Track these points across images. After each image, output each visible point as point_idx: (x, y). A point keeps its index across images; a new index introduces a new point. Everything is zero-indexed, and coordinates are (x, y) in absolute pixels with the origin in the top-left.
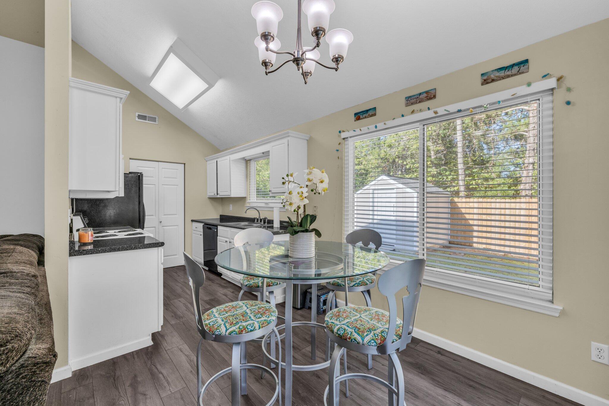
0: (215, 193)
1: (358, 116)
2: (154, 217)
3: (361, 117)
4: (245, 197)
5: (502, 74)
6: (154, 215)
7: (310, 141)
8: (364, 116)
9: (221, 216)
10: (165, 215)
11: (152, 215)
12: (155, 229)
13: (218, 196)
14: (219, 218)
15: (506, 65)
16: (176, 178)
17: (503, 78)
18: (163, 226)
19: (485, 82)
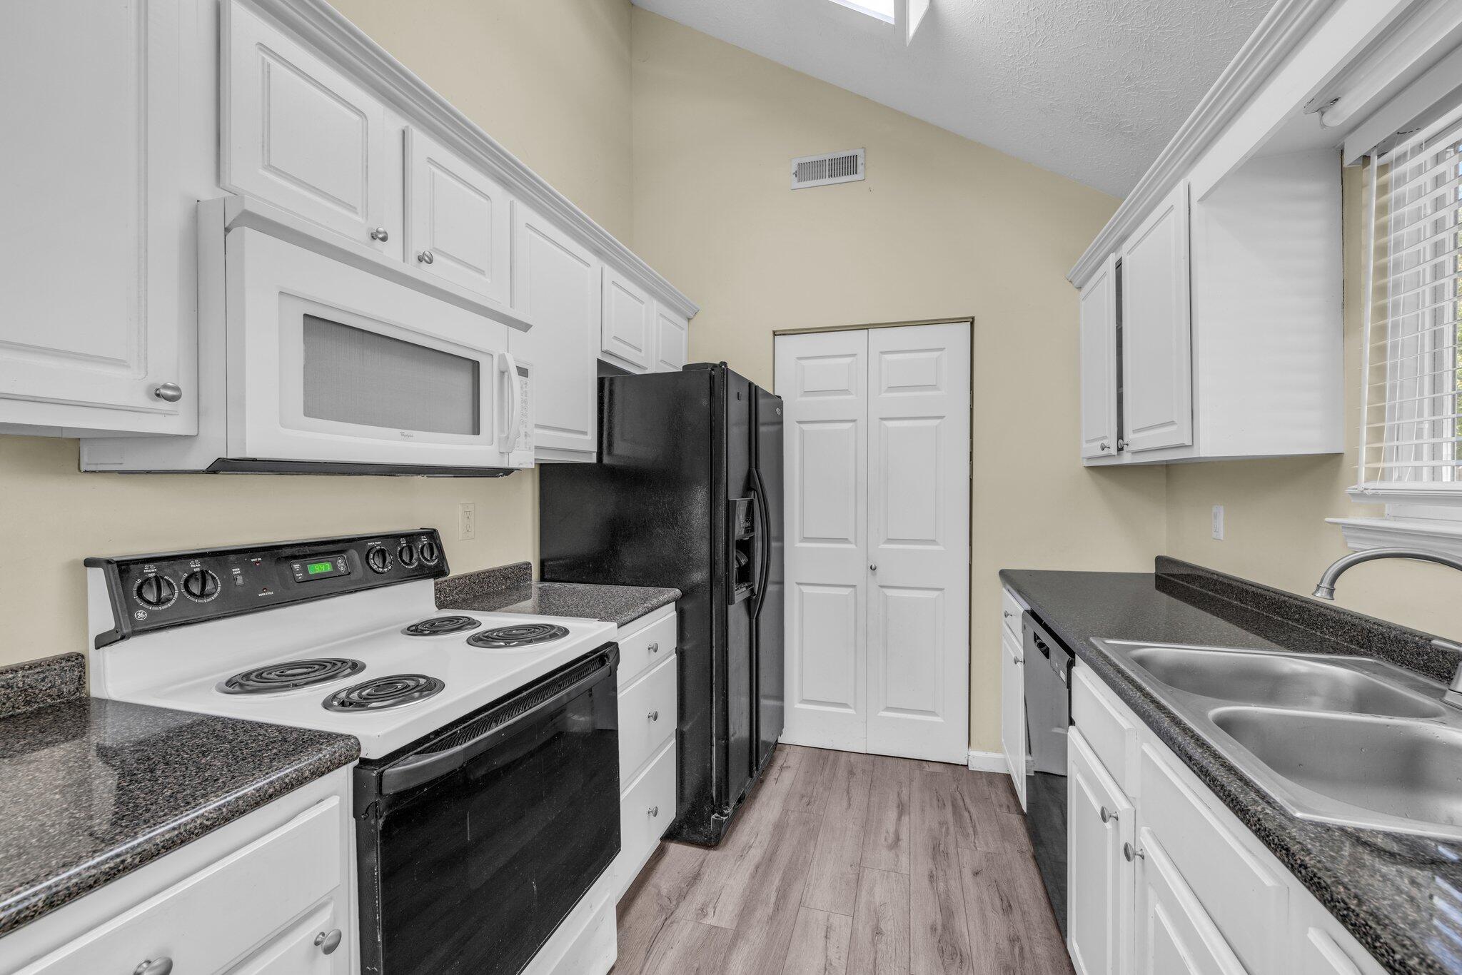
0: (1106, 442)
2: (852, 546)
4: (1338, 456)
6: (852, 540)
9: (1160, 561)
10: (890, 541)
11: (845, 540)
12: (856, 593)
13: (1127, 459)
14: (1153, 571)
16: (933, 387)
18: (882, 587)
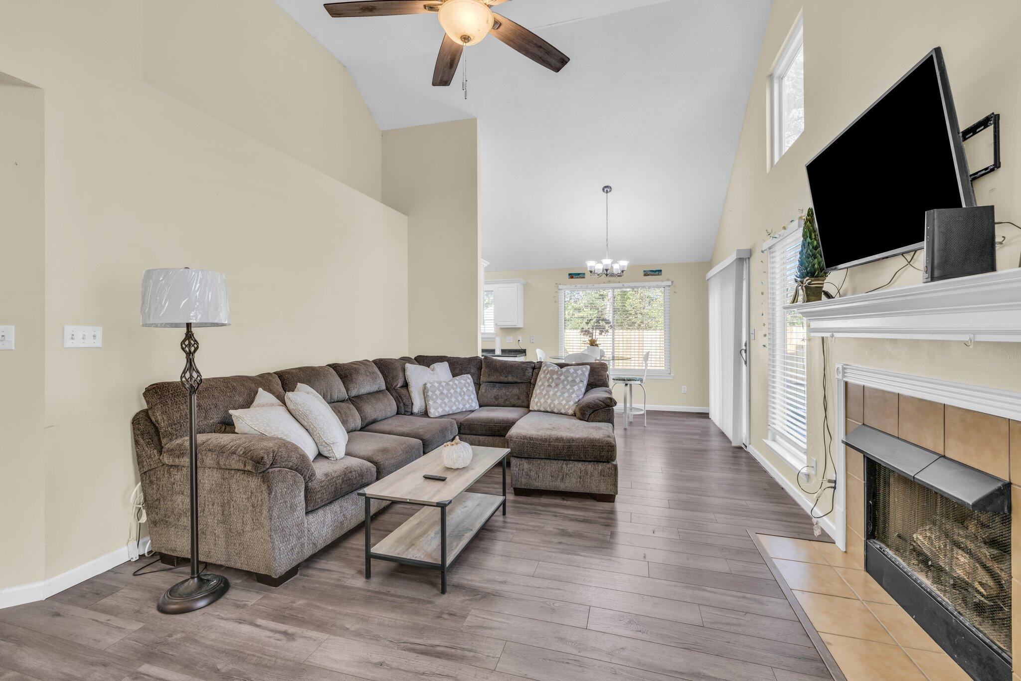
1: (572, 276)
3: (574, 277)
5: (652, 273)
7: (526, 287)
8: (576, 276)
15: (654, 270)
17: (652, 275)
19: (645, 275)
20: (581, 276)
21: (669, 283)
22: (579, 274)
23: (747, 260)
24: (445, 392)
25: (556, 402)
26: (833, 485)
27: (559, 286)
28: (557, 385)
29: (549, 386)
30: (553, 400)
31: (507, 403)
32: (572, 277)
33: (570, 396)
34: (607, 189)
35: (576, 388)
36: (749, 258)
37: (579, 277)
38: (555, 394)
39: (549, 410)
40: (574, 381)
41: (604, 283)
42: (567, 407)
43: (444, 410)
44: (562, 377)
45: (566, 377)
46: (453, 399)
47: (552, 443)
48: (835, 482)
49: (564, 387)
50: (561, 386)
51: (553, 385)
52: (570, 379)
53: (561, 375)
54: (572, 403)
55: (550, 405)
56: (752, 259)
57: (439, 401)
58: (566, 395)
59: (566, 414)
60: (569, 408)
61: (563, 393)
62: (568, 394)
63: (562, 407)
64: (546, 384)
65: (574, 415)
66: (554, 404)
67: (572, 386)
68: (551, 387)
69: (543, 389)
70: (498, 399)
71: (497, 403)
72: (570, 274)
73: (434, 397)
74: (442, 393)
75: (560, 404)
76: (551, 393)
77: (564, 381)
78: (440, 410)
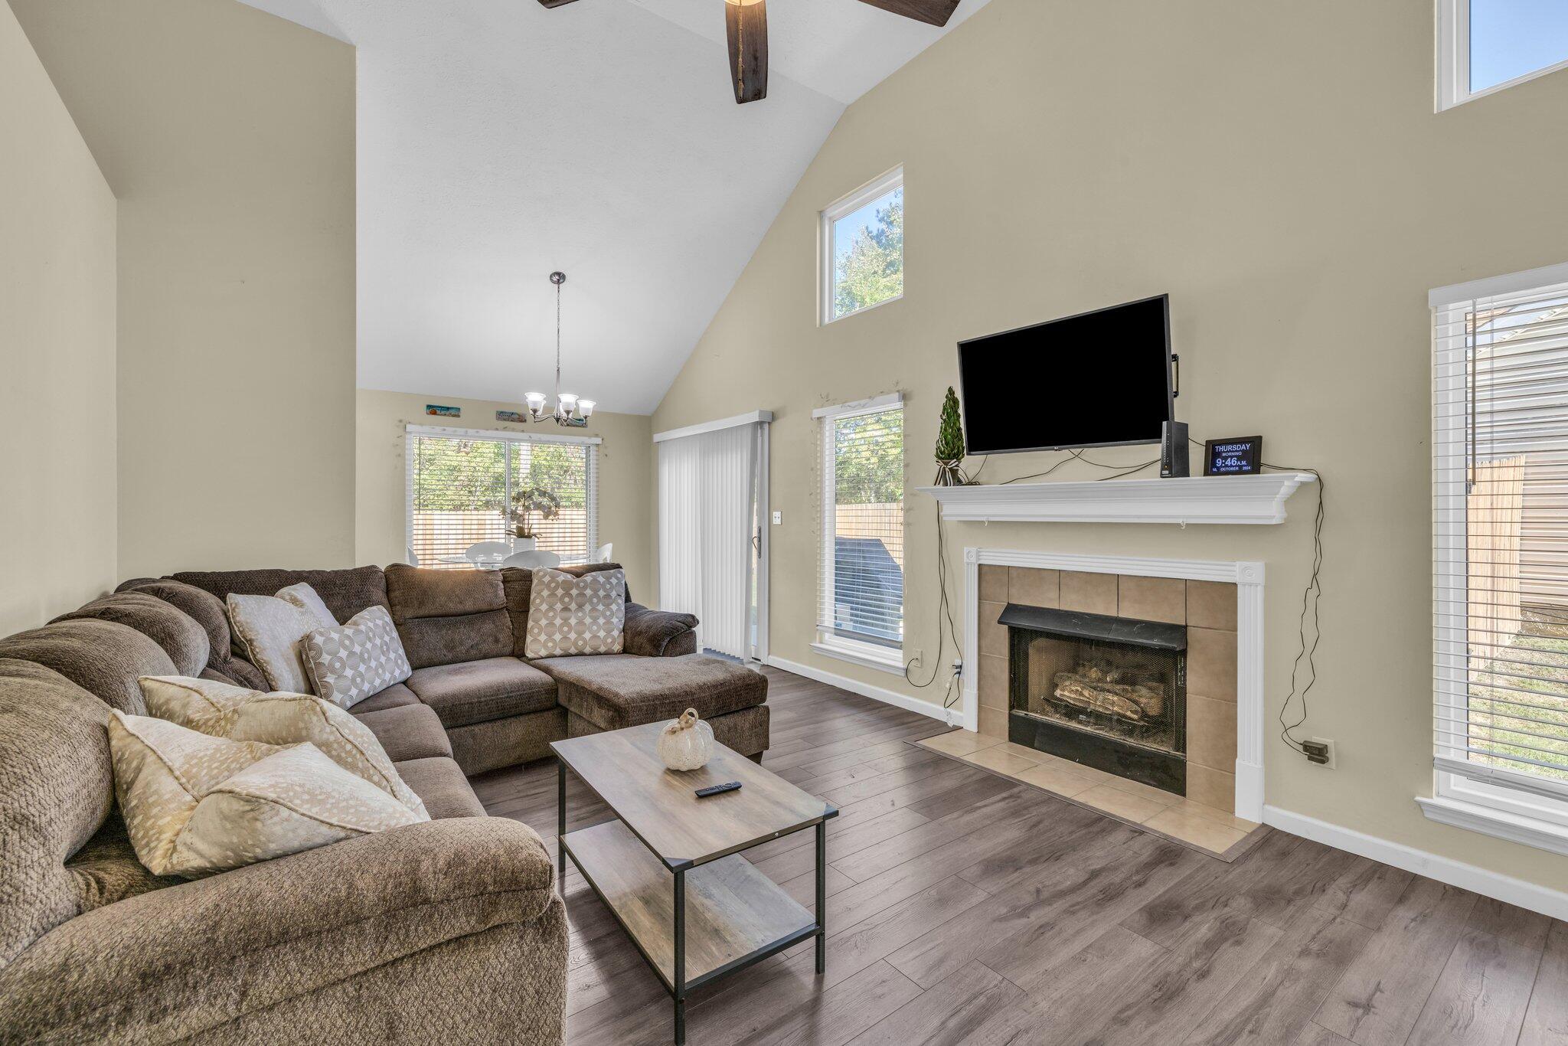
1: (433, 410)
3: (438, 412)
8: (443, 412)
20: (453, 412)
21: (598, 441)
22: (448, 408)
23: (766, 426)
24: (357, 649)
25: (587, 635)
26: (959, 670)
27: (408, 426)
28: (580, 607)
29: (566, 609)
30: (580, 634)
31: (473, 652)
32: (434, 413)
33: (608, 622)
34: (559, 278)
35: (614, 607)
36: (769, 423)
37: (448, 413)
38: (581, 622)
39: (573, 650)
40: (608, 596)
41: (497, 429)
42: (609, 640)
43: (361, 690)
44: (588, 592)
45: (596, 592)
46: (373, 664)
47: (696, 696)
48: (961, 667)
49: (594, 609)
50: (588, 607)
51: (573, 606)
52: (602, 593)
53: (585, 587)
54: (616, 633)
55: (575, 643)
56: (776, 425)
57: (349, 673)
58: (601, 621)
59: (608, 654)
60: (613, 642)
61: (595, 619)
62: (605, 618)
63: (599, 642)
64: (559, 606)
65: (626, 651)
66: (584, 640)
67: (607, 606)
68: (570, 610)
69: (554, 617)
70: (453, 648)
71: (450, 656)
72: (429, 407)
73: (337, 665)
74: (352, 654)
75: (595, 637)
76: (573, 621)
77: (592, 597)
78: (354, 692)
